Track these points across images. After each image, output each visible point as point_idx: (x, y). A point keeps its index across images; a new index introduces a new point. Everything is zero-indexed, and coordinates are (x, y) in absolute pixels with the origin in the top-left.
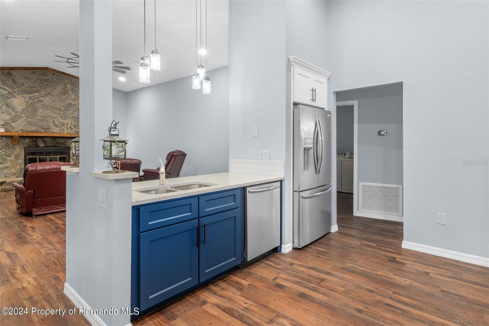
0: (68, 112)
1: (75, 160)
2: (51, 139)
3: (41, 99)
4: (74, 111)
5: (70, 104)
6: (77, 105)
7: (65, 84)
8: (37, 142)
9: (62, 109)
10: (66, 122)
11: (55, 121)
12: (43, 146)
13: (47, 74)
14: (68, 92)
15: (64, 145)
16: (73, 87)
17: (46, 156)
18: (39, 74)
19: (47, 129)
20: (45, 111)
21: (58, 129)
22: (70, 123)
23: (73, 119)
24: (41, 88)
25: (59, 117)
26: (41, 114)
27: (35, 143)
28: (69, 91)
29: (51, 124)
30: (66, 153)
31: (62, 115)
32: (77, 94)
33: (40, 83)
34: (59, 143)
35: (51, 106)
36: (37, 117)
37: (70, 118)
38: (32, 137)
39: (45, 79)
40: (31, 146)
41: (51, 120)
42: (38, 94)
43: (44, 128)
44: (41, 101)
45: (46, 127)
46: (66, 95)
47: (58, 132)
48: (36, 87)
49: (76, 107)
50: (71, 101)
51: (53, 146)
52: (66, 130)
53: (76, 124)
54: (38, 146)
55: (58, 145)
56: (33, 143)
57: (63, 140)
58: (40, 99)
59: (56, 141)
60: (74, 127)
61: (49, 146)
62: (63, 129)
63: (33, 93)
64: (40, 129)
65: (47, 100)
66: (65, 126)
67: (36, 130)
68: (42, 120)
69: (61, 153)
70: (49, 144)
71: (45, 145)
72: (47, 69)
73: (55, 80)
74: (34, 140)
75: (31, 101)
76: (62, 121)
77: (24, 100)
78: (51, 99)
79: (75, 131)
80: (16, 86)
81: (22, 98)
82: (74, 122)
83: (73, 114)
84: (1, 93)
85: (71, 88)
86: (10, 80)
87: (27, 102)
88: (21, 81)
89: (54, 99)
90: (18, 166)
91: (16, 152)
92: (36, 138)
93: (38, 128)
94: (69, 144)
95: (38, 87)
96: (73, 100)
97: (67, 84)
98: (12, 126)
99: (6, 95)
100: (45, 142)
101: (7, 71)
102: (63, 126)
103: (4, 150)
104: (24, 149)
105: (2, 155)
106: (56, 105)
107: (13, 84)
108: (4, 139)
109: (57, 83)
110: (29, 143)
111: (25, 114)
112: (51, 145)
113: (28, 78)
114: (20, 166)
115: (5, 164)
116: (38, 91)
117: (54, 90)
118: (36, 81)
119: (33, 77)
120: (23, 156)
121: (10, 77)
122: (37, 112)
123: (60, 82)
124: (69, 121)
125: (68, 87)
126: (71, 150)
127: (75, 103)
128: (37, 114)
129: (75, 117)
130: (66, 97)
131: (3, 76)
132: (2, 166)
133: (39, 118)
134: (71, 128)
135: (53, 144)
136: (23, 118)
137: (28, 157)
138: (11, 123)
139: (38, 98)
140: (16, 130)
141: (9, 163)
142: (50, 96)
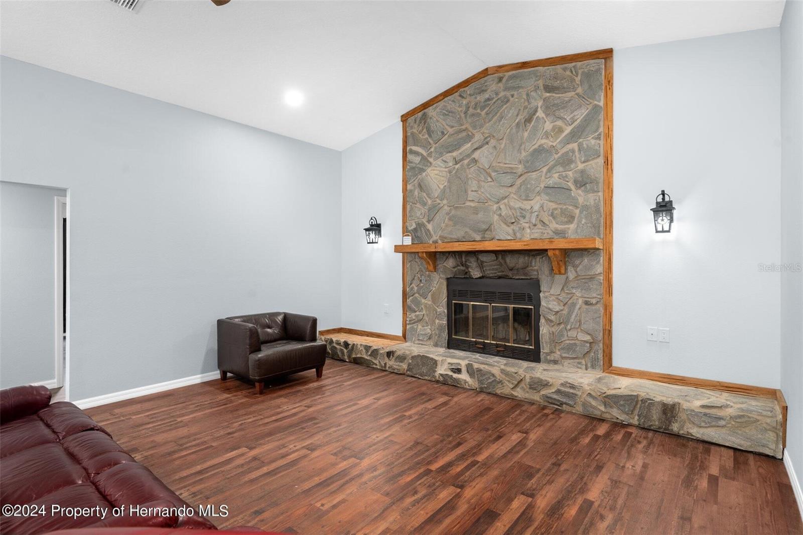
0: (534, 175)
1: (551, 321)
2: (493, 257)
3: (476, 155)
5: (540, 151)
6: (558, 150)
7: (528, 95)
8: (467, 267)
10: (527, 205)
11: (501, 207)
12: (479, 276)
13: (486, 86)
14: (534, 114)
15: (525, 274)
16: (547, 95)
17: (485, 301)
18: (470, 95)
19: (485, 230)
20: (483, 184)
21: (510, 230)
22: (536, 208)
23: (548, 194)
24: (475, 127)
25: (512, 195)
26: (474, 193)
27: (464, 268)
28: (536, 111)
29: (496, 217)
30: (531, 299)
31: (520, 188)
32: (557, 113)
33: (473, 115)
34: (511, 270)
35: (494, 169)
36: (468, 204)
37: (539, 194)
38: (460, 253)
39: (483, 100)
40: (457, 274)
41: (495, 207)
42: (469, 145)
43: (478, 231)
44: (475, 161)
45: (484, 227)
46: (530, 126)
47: (509, 238)
48: (466, 129)
49: (556, 156)
50: (543, 141)
51: (500, 277)
52: (528, 231)
53: (556, 209)
54: (471, 277)
55: (510, 274)
56: (461, 268)
57: (522, 261)
58: (473, 156)
59: (505, 262)
60: (551, 218)
61: (491, 275)
62: (520, 228)
63: (459, 148)
64: (471, 232)
65: (484, 156)
66: (527, 220)
67: (464, 237)
68: (476, 211)
69: (519, 298)
70: (490, 270)
71: (481, 275)
72: (485, 73)
73: (502, 94)
74: (463, 260)
75: (457, 166)
76: (518, 205)
77: (446, 168)
78: (496, 149)
79: (553, 230)
80: (432, 140)
81: (442, 165)
82: (551, 204)
83: (547, 180)
84: (411, 163)
85: (542, 101)
86: (425, 130)
87: (450, 172)
88: (440, 126)
89: (502, 146)
90: (437, 321)
91: (434, 289)
92: (466, 256)
93: (468, 230)
94: (535, 273)
95: (471, 129)
96: (547, 135)
97: (531, 92)
98: (428, 230)
99: (418, 166)
100: (481, 266)
101: (420, 114)
102: (521, 219)
103: (416, 282)
104: (445, 283)
105: (414, 294)
106: (505, 164)
107: (429, 138)
108: (417, 260)
109: (508, 101)
110: (454, 268)
111: (447, 200)
112: (495, 273)
113: (452, 112)
114: (441, 322)
115: (418, 313)
116: (469, 137)
117: (501, 123)
118: (465, 113)
119: (460, 106)
120: (446, 299)
121: (425, 124)
122: (466, 191)
123: (515, 96)
124: (536, 203)
125: (533, 101)
126: (542, 289)
127: (554, 145)
128: (467, 195)
129: (551, 186)
130: (528, 131)
131: (416, 127)
132: (414, 318)
133: (472, 204)
134: (542, 221)
135: (499, 272)
136: (444, 211)
137: (453, 302)
138: (427, 224)
139: (468, 156)
140: (435, 238)
141: (424, 312)
142: (492, 140)
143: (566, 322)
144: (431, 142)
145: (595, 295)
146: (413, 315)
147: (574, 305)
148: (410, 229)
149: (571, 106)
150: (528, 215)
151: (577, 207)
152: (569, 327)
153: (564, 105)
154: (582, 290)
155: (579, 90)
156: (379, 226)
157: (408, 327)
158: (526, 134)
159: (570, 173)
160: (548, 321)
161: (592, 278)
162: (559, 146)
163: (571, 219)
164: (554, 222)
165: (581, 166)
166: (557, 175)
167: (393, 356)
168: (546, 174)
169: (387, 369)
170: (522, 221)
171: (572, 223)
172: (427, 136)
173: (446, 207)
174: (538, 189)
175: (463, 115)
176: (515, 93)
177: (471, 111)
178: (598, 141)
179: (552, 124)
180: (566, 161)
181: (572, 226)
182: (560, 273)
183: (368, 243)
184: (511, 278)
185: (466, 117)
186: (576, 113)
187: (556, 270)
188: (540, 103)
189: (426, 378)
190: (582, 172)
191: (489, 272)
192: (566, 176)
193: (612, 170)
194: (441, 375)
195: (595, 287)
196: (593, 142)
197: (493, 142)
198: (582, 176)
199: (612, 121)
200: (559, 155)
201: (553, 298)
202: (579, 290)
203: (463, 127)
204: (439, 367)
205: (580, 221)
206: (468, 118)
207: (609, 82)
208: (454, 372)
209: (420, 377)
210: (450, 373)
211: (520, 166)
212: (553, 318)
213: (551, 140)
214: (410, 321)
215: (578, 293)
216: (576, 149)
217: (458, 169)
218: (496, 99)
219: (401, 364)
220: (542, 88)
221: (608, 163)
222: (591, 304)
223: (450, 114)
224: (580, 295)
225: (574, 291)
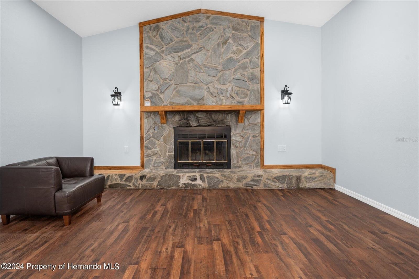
0: (227, 72)
2: (204, 114)
3: (193, 57)
4: (236, 70)
5: (230, 60)
6: (239, 61)
7: (224, 29)
8: (188, 120)
9: (220, 68)
10: (224, 87)
11: (210, 87)
12: (196, 125)
13: (200, 18)
14: (228, 40)
15: (223, 123)
16: (234, 32)
17: (199, 139)
18: (190, 21)
19: (200, 100)
20: (197, 73)
21: (214, 100)
22: (230, 89)
23: (235, 82)
24: (192, 41)
25: (215, 81)
26: (193, 78)
27: (186, 121)
28: (229, 39)
29: (206, 93)
30: (225, 136)
31: (219, 78)
32: (239, 42)
33: (191, 33)
34: (215, 121)
35: (205, 66)
37: (230, 82)
38: (183, 112)
39: (198, 26)
40: (181, 125)
41: (205, 87)
42: (189, 50)
43: (195, 100)
44: (192, 59)
45: (199, 97)
46: (225, 46)
47: (214, 104)
48: (187, 41)
49: (239, 64)
50: (232, 55)
51: (209, 126)
52: (224, 101)
53: (239, 90)
54: (190, 126)
55: (214, 124)
56: (184, 121)
57: (221, 116)
58: (191, 57)
59: (212, 117)
60: (236, 95)
61: (203, 125)
62: (220, 99)
63: (182, 51)
64: (191, 100)
65: (199, 58)
66: (224, 95)
67: (186, 103)
68: (194, 88)
69: (219, 136)
70: (202, 122)
71: (197, 125)
72: (199, 11)
73: (209, 26)
74: (185, 116)
75: (181, 61)
76: (219, 87)
77: (173, 61)
78: (206, 55)
79: (238, 101)
80: (164, 43)
81: (171, 59)
82: (236, 88)
83: (234, 75)
84: (148, 54)
85: (231, 35)
86: (158, 36)
87: (177, 64)
88: (169, 36)
89: (209, 54)
90: (167, 154)
91: (165, 134)
92: (187, 114)
93: (189, 99)
94: (229, 123)
95: (189, 41)
96: (234, 53)
97: (226, 28)
98: (161, 98)
99: (153, 57)
100: (197, 119)
101: (154, 25)
102: (220, 94)
103: (152, 131)
104: (173, 130)
105: (150, 138)
106: (211, 64)
107: (161, 41)
108: (152, 116)
109: (213, 30)
110: (179, 121)
111: (174, 80)
112: (206, 123)
113: (177, 29)
114: (170, 153)
115: (153, 150)
116: (189, 46)
117: (209, 41)
118: (187, 31)
119: (183, 26)
120: (173, 140)
121: (158, 32)
122: (187, 76)
123: (217, 28)
124: (229, 87)
125: (227, 33)
126: (232, 130)
127: (238, 58)
128: (188, 79)
129: (237, 78)
130: (224, 49)
131: (151, 32)
132: (150, 153)
133: (191, 84)
134: (232, 96)
135: (208, 123)
136: (172, 87)
137: (178, 141)
138: (159, 94)
139: (189, 56)
140: (165, 103)
141: (158, 149)
142: (203, 50)
143: (245, 146)
144: (163, 44)
145: (257, 132)
146: (150, 152)
147: (248, 138)
148: (147, 97)
149: (247, 40)
150: (224, 93)
151: (249, 90)
152: (246, 149)
153: (243, 39)
154: (251, 130)
155: (250, 33)
156: (120, 93)
157: (145, 159)
158: (223, 50)
159: (246, 73)
160: (236, 147)
161: (256, 124)
162: (240, 59)
163: (246, 96)
164: (237, 97)
165: (251, 70)
166: (239, 73)
167: (145, 178)
168: (234, 72)
169: (140, 187)
170: (221, 96)
171: (246, 98)
172: (160, 40)
173: (173, 85)
174: (229, 79)
175: (185, 32)
176: (217, 27)
177: (190, 31)
178: (258, 60)
179: (237, 47)
180: (244, 67)
181: (246, 100)
182: (242, 123)
183: (113, 105)
184: (215, 126)
185: (187, 34)
186: (248, 44)
187: (240, 121)
188: (230, 35)
189: (173, 188)
190: (252, 73)
191: (202, 123)
192: (244, 75)
193: (264, 74)
194: (184, 184)
195: (257, 128)
196: (256, 59)
197: (204, 51)
198: (252, 75)
199: (264, 51)
200: (240, 63)
201: (238, 135)
202: (250, 130)
203: (185, 39)
204: (181, 179)
205: (250, 97)
206: (188, 34)
207: (263, 33)
208: (192, 181)
209: (168, 188)
210: (190, 182)
211: (220, 66)
212: (238, 145)
213: (236, 55)
214: (147, 155)
215: (250, 132)
216: (249, 62)
217: (182, 63)
218: (206, 27)
219: (152, 182)
220: (231, 28)
221: (262, 70)
222: (256, 137)
223: (177, 30)
224: (251, 133)
225: (248, 131)
